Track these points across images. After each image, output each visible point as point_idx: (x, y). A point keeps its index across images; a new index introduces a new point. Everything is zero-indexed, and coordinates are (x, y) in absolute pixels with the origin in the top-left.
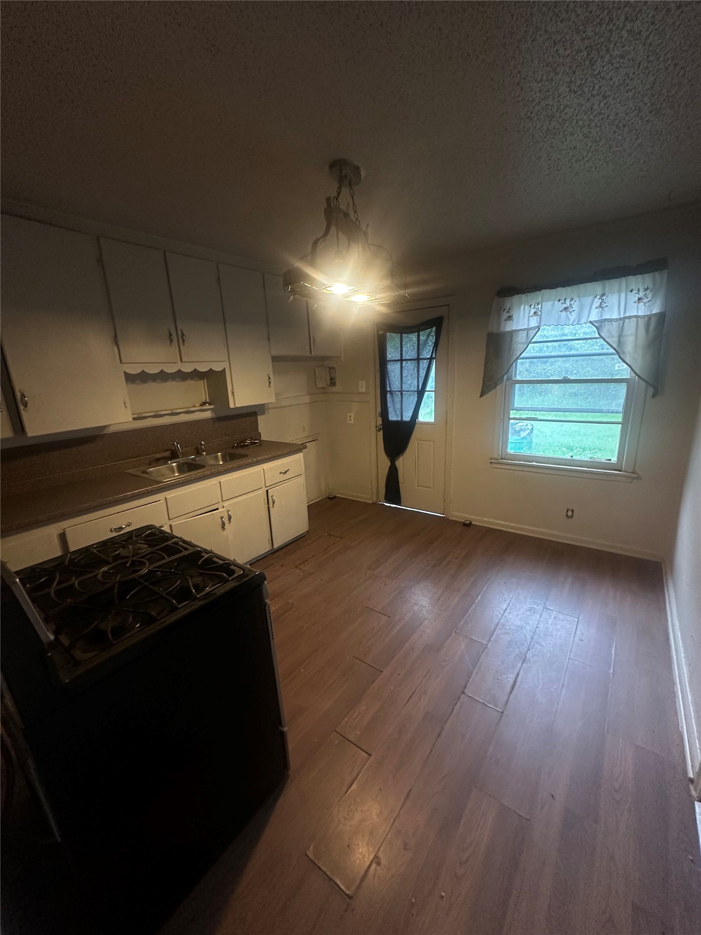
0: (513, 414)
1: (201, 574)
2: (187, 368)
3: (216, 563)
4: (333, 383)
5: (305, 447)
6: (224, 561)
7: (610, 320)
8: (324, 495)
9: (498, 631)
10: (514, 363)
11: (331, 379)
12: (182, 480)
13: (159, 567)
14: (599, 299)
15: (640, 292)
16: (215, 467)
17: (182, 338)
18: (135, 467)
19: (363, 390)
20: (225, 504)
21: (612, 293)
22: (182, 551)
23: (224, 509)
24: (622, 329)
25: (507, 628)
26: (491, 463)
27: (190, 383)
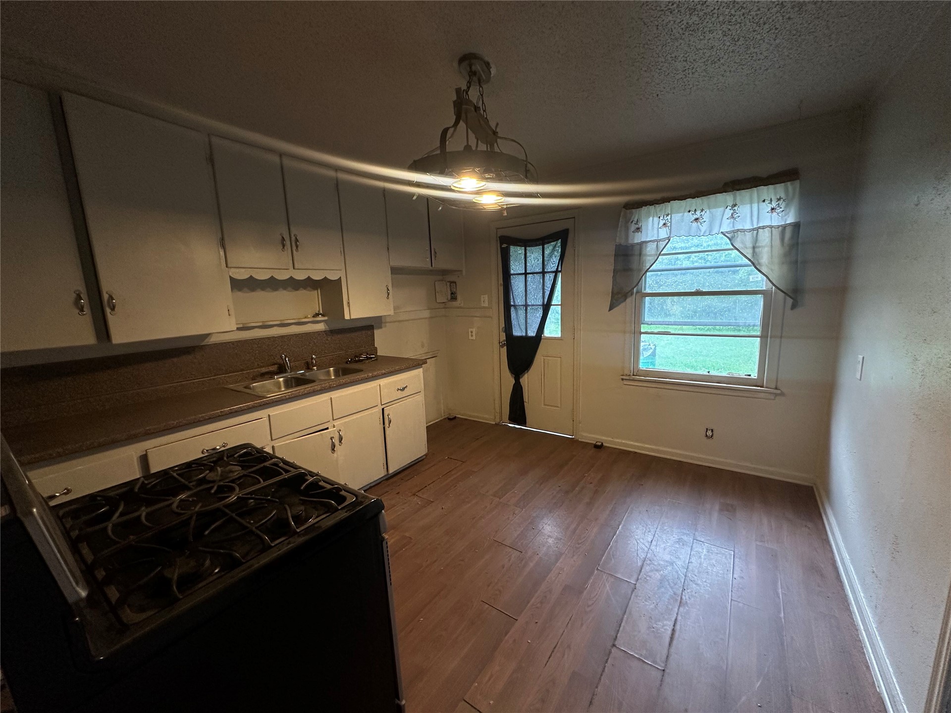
0: (644, 328)
1: (304, 503)
2: (300, 276)
3: (323, 487)
4: (454, 297)
5: (426, 363)
6: (333, 485)
7: (743, 231)
8: (443, 415)
9: (647, 568)
10: (643, 277)
11: (452, 293)
12: (289, 395)
13: (251, 493)
14: (730, 209)
15: (773, 203)
16: (326, 382)
17: (296, 243)
18: (237, 382)
19: (486, 305)
20: (336, 423)
21: (743, 204)
22: (282, 474)
23: (335, 429)
24: (756, 240)
25: (656, 564)
26: (623, 379)
27: (302, 292)
